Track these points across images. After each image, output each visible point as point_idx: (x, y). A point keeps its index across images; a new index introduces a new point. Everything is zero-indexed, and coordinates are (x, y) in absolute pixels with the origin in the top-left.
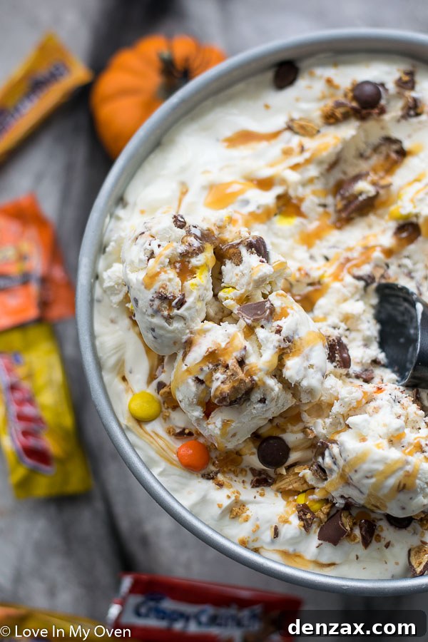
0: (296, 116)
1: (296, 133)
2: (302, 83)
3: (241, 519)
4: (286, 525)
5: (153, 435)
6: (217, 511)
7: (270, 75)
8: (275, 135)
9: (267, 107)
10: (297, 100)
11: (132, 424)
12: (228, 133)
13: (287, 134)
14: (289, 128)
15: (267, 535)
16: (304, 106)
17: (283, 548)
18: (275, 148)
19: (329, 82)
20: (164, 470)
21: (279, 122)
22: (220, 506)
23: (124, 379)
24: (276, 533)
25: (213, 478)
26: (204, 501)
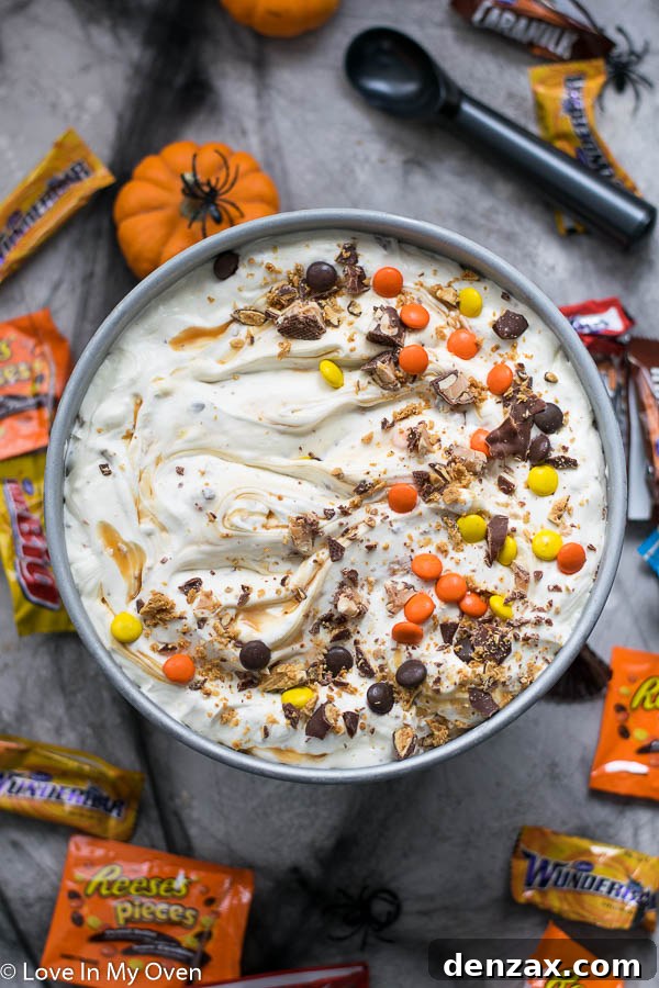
0: (241, 306)
1: (244, 324)
2: (242, 271)
3: (231, 724)
4: (275, 726)
5: (138, 654)
6: (208, 720)
7: (210, 266)
8: (224, 328)
9: (211, 300)
10: (240, 290)
11: (116, 646)
12: (175, 333)
13: (234, 326)
14: (235, 320)
15: (259, 735)
16: (247, 294)
17: (276, 746)
18: (224, 343)
19: (269, 268)
20: (153, 686)
21: (224, 314)
22: (210, 716)
23: (103, 600)
24: (266, 734)
25: (200, 688)
26: (195, 711)
